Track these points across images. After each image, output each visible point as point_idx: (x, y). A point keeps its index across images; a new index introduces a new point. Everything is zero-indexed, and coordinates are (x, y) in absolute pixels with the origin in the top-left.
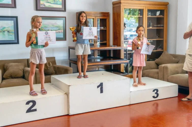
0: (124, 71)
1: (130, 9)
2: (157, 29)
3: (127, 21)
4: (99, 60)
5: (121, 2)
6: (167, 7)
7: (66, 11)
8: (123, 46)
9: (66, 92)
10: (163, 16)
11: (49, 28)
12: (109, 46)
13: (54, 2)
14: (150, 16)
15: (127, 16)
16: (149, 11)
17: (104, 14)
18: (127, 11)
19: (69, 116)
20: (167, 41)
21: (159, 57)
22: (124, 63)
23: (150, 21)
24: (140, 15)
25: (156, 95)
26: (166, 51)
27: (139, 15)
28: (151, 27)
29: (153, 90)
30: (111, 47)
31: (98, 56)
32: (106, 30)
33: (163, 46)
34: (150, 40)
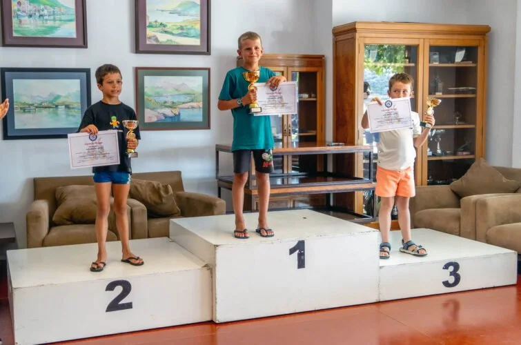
0: (365, 212)
1: (380, 46)
2: (457, 99)
3: (373, 78)
4: (295, 181)
5: (357, 27)
6: (484, 40)
7: (210, 54)
8: (362, 145)
9: (207, 262)
10: (473, 63)
11: (167, 97)
12: (323, 143)
13: (180, 31)
14: (436, 64)
15: (374, 64)
16: (433, 49)
17: (309, 60)
18: (373, 50)
19: (214, 326)
20: (485, 132)
21: (463, 175)
22: (365, 190)
23: (438, 77)
24: (409, 62)
25: (452, 280)
26: (482, 159)
27: (405, 62)
28: (441, 94)
29: (443, 266)
30: (328, 145)
31: (293, 169)
32: (315, 102)
33: (473, 143)
34: (437, 129)
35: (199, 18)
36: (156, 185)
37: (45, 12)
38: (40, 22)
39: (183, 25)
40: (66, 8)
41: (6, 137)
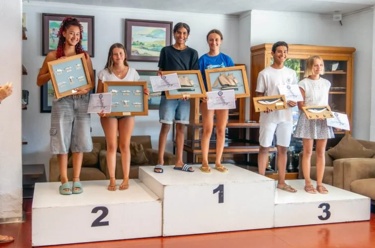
6: (351, 57)
9: (160, 197)
10: (344, 71)
12: (244, 121)
20: (352, 117)
21: (337, 144)
24: (301, 70)
26: (350, 135)
29: (318, 205)
30: (247, 122)
35: (165, 40)
36: (133, 145)
39: (155, 44)
41: (42, 111)
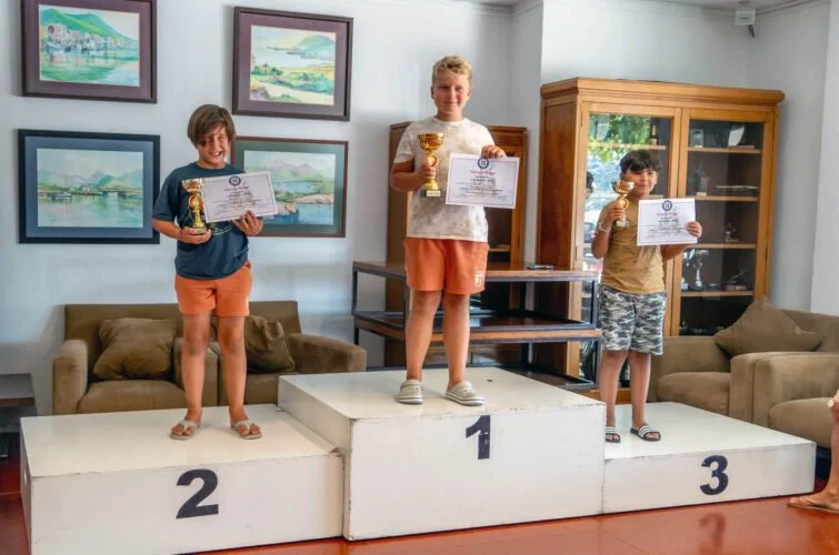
0: (581, 374)
1: (613, 116)
2: (728, 203)
5: (579, 86)
6: (774, 113)
7: (348, 120)
8: (581, 269)
9: (337, 444)
10: (756, 148)
12: (520, 265)
13: (302, 82)
14: (699, 148)
15: (599, 144)
16: (696, 125)
17: (504, 134)
18: (603, 122)
19: (345, 545)
20: (770, 255)
21: (735, 321)
22: (583, 339)
23: (700, 167)
24: (658, 144)
25: (715, 483)
26: (765, 297)
27: (650, 143)
29: (702, 460)
30: (529, 269)
31: (473, 304)
33: (752, 272)
34: (696, 249)
35: (333, 63)
36: (258, 323)
37: (92, 44)
38: (83, 61)
40: (126, 39)
41: (23, 238)
